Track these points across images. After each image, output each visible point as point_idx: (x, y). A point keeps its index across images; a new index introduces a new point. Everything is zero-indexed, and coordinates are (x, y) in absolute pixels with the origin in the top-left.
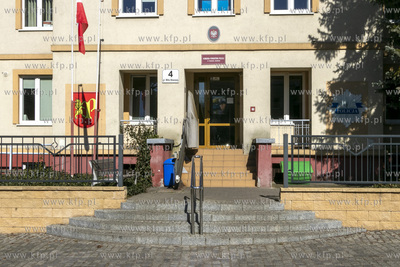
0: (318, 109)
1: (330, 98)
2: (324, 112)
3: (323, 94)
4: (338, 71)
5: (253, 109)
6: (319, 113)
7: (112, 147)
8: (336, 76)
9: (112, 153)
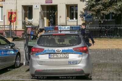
0: (81, 17)
1: (84, 13)
2: (82, 17)
3: (82, 12)
4: (86, 5)
5: (60, 17)
6: (81, 18)
7: (9, 28)
8: (86, 6)
9: (9, 30)
